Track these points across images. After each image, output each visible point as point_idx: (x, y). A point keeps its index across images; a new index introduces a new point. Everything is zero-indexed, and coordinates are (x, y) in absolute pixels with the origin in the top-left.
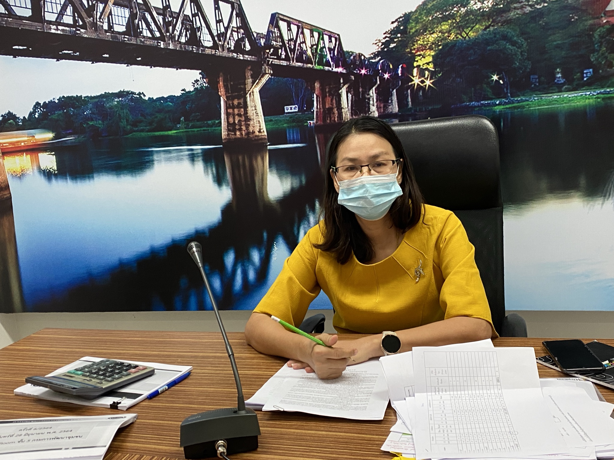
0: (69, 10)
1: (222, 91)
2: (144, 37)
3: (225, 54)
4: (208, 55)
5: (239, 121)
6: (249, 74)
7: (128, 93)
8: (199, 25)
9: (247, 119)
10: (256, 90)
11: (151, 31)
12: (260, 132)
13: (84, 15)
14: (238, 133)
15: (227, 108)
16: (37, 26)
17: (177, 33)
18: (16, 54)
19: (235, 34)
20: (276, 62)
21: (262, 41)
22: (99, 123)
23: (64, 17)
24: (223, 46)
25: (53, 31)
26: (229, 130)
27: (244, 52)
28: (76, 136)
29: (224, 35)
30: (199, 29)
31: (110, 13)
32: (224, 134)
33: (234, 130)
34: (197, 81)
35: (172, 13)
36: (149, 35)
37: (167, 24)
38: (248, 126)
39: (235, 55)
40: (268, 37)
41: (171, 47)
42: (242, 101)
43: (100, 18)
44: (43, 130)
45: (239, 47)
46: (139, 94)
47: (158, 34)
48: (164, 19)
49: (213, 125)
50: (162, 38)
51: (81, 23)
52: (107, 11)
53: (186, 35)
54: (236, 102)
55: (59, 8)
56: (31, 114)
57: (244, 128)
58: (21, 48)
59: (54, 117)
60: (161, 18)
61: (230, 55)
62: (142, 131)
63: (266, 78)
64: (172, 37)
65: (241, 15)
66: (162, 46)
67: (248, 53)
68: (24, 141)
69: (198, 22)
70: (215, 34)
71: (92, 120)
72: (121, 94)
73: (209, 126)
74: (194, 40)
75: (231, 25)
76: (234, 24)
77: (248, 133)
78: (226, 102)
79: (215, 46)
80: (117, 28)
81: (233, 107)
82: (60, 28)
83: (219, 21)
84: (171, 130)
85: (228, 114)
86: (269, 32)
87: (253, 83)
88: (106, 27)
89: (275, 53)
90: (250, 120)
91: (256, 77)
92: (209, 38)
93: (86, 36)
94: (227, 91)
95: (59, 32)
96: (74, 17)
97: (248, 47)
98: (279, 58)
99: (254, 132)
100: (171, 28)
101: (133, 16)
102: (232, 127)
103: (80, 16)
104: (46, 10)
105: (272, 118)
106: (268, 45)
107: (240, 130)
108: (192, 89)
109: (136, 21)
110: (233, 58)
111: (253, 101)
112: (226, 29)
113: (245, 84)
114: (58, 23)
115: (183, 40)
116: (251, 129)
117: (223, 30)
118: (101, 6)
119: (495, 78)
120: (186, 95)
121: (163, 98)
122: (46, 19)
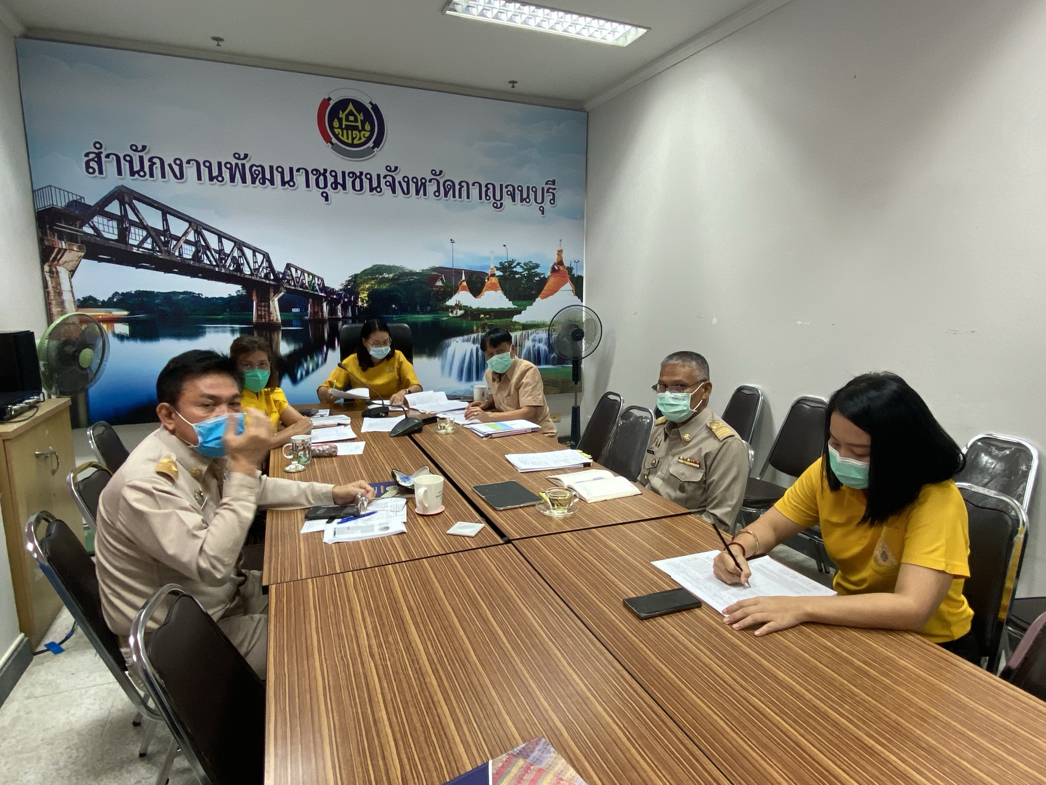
0: (149, 240)
1: (254, 298)
2: (204, 263)
3: (258, 279)
4: (247, 278)
5: (265, 314)
6: (272, 290)
7: (190, 293)
8: (242, 262)
9: (270, 313)
10: (276, 299)
11: (210, 261)
12: (277, 320)
13: (160, 244)
14: (263, 320)
15: (257, 306)
16: (123, 247)
17: (228, 264)
18: (101, 260)
19: (265, 270)
20: (288, 287)
21: (281, 276)
22: (167, 309)
23: (145, 244)
24: (257, 275)
25: (134, 251)
26: (257, 318)
27: (270, 280)
28: (147, 315)
29: (258, 269)
30: (242, 264)
31: (181, 247)
32: (254, 319)
33: (261, 318)
34: (239, 291)
35: (225, 254)
36: (208, 263)
37: (221, 259)
38: (270, 317)
39: (264, 280)
40: (284, 274)
41: (223, 271)
42: (267, 304)
43: (173, 248)
44: (119, 309)
45: (267, 276)
46: (199, 294)
47: (214, 263)
48: (219, 256)
49: (248, 315)
50: (217, 266)
51: (158, 249)
52: (179, 245)
53: (234, 266)
54: (263, 304)
55: (141, 238)
56: (110, 299)
57: (267, 317)
58: (105, 257)
59: (130, 302)
60: (217, 255)
61: (261, 280)
62: (199, 315)
63: (282, 294)
64: (224, 266)
65: (269, 261)
66: (217, 270)
67: (272, 280)
68: (102, 315)
69: (242, 261)
70: (252, 268)
71: (161, 306)
72: (185, 293)
73: (246, 315)
74: (239, 268)
75: (263, 265)
76: (264, 265)
77: (270, 320)
78: (257, 304)
79: (252, 274)
80: (185, 256)
81: (261, 306)
82: (140, 249)
83: (255, 262)
84: (220, 315)
85: (257, 310)
86: (284, 271)
87: (274, 295)
88: (177, 254)
89: (288, 282)
90: (271, 314)
91: (277, 292)
92: (249, 270)
93: (161, 257)
94: (258, 297)
95: (139, 252)
96: (153, 245)
97: (272, 277)
98: (290, 285)
99: (273, 320)
100: (223, 261)
101: (197, 251)
102: (259, 317)
103: (157, 245)
104: (130, 237)
105: (285, 313)
106: (284, 278)
107: (265, 318)
108: (236, 295)
109: (200, 254)
110: (263, 282)
111: (274, 304)
112: (260, 267)
113: (269, 295)
114: (139, 246)
115: (231, 268)
116: (272, 318)
117: (257, 267)
118: (174, 242)
119: (394, 306)
120: (231, 298)
121: (215, 298)
122: (130, 243)
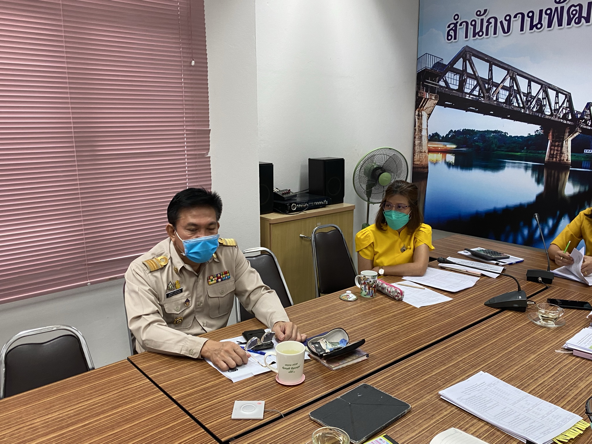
0: (478, 89)
1: (550, 137)
2: (514, 106)
3: (556, 119)
4: (547, 119)
5: (557, 153)
6: (567, 131)
7: (499, 131)
8: (545, 103)
9: (562, 153)
10: (570, 139)
11: (518, 104)
12: (567, 160)
13: (485, 91)
14: (554, 159)
15: (551, 146)
16: (460, 94)
17: (532, 106)
18: (446, 106)
19: (564, 111)
20: (585, 127)
21: (579, 116)
22: (481, 144)
23: (474, 91)
24: (556, 115)
25: (467, 97)
26: (549, 157)
27: (567, 120)
28: (468, 149)
29: (558, 110)
30: (545, 106)
31: (499, 93)
32: (546, 158)
33: (553, 158)
34: (537, 131)
35: (531, 96)
36: (517, 105)
37: (527, 101)
38: (561, 156)
39: (562, 120)
40: (583, 114)
41: (527, 112)
42: (560, 143)
43: (493, 94)
44: (451, 143)
45: (565, 117)
46: (505, 133)
47: (521, 106)
48: (526, 99)
49: (542, 153)
50: (523, 108)
51: (482, 95)
52: (497, 91)
53: (537, 108)
54: (557, 144)
55: (473, 87)
56: (447, 135)
57: (558, 157)
58: (449, 103)
59: (458, 138)
60: (525, 98)
61: (559, 120)
62: (502, 151)
63: (577, 134)
64: (529, 108)
65: (570, 101)
66: (522, 112)
67: (570, 120)
68: (441, 147)
69: (545, 102)
70: (553, 108)
71: (477, 142)
72: (495, 132)
73: (539, 153)
74: (541, 110)
75: (563, 106)
76: (565, 105)
77: (560, 160)
78: (551, 143)
79: (552, 115)
80: (500, 100)
81: (555, 146)
82: (471, 96)
83: (556, 103)
84: (518, 153)
85: (551, 149)
86: (584, 111)
87: (569, 135)
88: (495, 99)
89: (585, 122)
90: (563, 153)
91: (571, 133)
92: (549, 110)
93: (483, 102)
94: (553, 137)
95: (470, 98)
96: (479, 92)
97: (570, 117)
98: (587, 125)
99: (563, 160)
100: (529, 103)
101: (510, 95)
102: (551, 156)
103: (482, 92)
104: (466, 87)
105: (576, 154)
106: (582, 118)
107: (556, 158)
108: (534, 134)
109: (512, 98)
110: (560, 122)
111: (567, 144)
112: (560, 107)
113: (564, 135)
114: (470, 94)
115: (535, 110)
116: (562, 158)
117: (558, 107)
118: (494, 88)
120: (530, 137)
121: (517, 137)
122: (465, 91)
